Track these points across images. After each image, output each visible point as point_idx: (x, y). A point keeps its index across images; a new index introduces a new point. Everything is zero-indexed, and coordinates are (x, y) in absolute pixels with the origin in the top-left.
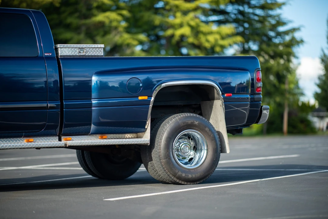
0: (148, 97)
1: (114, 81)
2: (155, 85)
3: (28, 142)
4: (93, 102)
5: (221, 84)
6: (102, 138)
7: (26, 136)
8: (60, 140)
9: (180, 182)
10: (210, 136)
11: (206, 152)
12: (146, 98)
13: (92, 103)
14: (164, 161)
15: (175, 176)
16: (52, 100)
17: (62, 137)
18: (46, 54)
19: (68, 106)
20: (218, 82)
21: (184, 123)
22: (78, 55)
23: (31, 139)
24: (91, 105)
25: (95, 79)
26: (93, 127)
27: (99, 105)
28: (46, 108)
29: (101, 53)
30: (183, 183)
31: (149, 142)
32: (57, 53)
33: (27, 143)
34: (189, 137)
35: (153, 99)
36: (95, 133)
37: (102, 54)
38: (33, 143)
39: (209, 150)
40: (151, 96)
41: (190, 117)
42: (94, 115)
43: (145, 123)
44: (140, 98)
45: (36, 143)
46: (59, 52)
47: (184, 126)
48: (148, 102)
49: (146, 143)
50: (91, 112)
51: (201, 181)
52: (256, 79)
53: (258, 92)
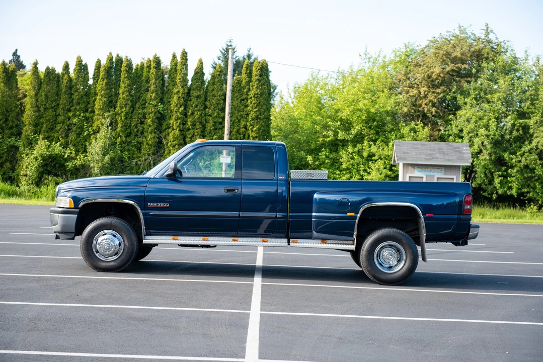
0: (356, 213)
2: (362, 204)
3: (264, 241)
5: (421, 206)
6: (323, 242)
7: (262, 237)
8: (288, 242)
12: (353, 214)
13: (312, 216)
14: (365, 264)
15: (374, 277)
16: (279, 211)
17: (291, 240)
18: (280, 178)
19: (293, 217)
20: (418, 204)
22: (306, 178)
23: (266, 239)
25: (316, 196)
26: (314, 233)
27: (317, 217)
28: (276, 217)
31: (354, 249)
35: (359, 215)
36: (317, 238)
37: (326, 178)
39: (407, 259)
40: (358, 213)
42: (314, 225)
43: (352, 234)
44: (349, 214)
46: (292, 176)
48: (355, 218)
49: (352, 249)
50: (311, 222)
52: (465, 202)
53: (468, 213)
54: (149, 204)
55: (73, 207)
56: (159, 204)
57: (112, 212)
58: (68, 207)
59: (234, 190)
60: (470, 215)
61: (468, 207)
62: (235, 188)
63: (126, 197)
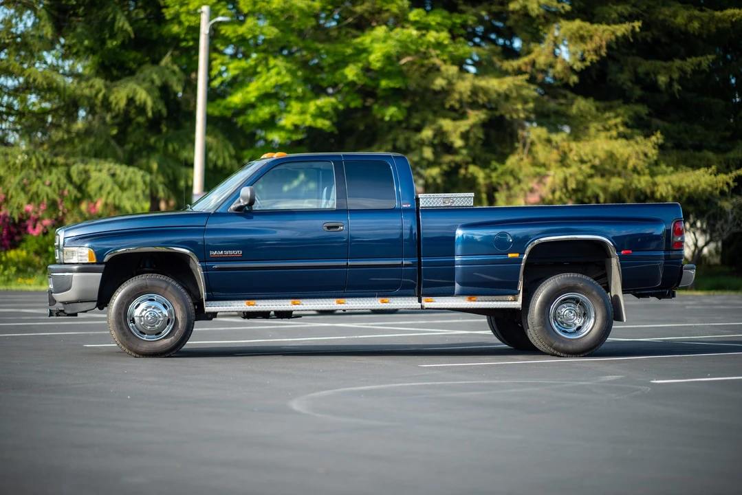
0: (520, 254)
1: (478, 234)
2: (530, 239)
3: (383, 302)
4: (456, 259)
5: (614, 239)
6: (470, 300)
7: (379, 296)
8: (420, 301)
9: (558, 354)
10: (598, 300)
11: (592, 320)
12: (516, 255)
13: (454, 261)
14: (538, 328)
15: (551, 347)
16: (407, 257)
17: (423, 298)
18: (404, 206)
19: (426, 264)
20: (611, 236)
21: (564, 285)
22: (442, 205)
23: (387, 299)
24: (453, 263)
25: (459, 233)
26: (457, 287)
27: (463, 263)
28: (401, 265)
29: (471, 203)
30: (562, 355)
31: (521, 307)
32: (418, 204)
33: (381, 304)
34: (577, 301)
35: (525, 256)
36: (462, 294)
38: (388, 304)
39: (597, 318)
40: (524, 254)
41: (574, 278)
42: (457, 274)
43: (517, 284)
44: (510, 255)
45: (392, 304)
46: (421, 203)
47: (564, 289)
48: (520, 260)
49: (517, 307)
50: (454, 270)
51: (586, 354)
52: (674, 231)
53: (677, 248)
54: (211, 253)
55: (95, 261)
56: (227, 253)
57: (146, 269)
58: (88, 261)
59: (337, 227)
60: (682, 250)
61: (679, 239)
62: (340, 224)
63: (178, 244)
